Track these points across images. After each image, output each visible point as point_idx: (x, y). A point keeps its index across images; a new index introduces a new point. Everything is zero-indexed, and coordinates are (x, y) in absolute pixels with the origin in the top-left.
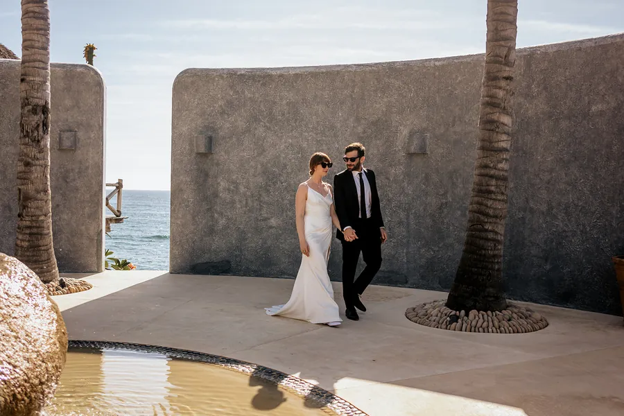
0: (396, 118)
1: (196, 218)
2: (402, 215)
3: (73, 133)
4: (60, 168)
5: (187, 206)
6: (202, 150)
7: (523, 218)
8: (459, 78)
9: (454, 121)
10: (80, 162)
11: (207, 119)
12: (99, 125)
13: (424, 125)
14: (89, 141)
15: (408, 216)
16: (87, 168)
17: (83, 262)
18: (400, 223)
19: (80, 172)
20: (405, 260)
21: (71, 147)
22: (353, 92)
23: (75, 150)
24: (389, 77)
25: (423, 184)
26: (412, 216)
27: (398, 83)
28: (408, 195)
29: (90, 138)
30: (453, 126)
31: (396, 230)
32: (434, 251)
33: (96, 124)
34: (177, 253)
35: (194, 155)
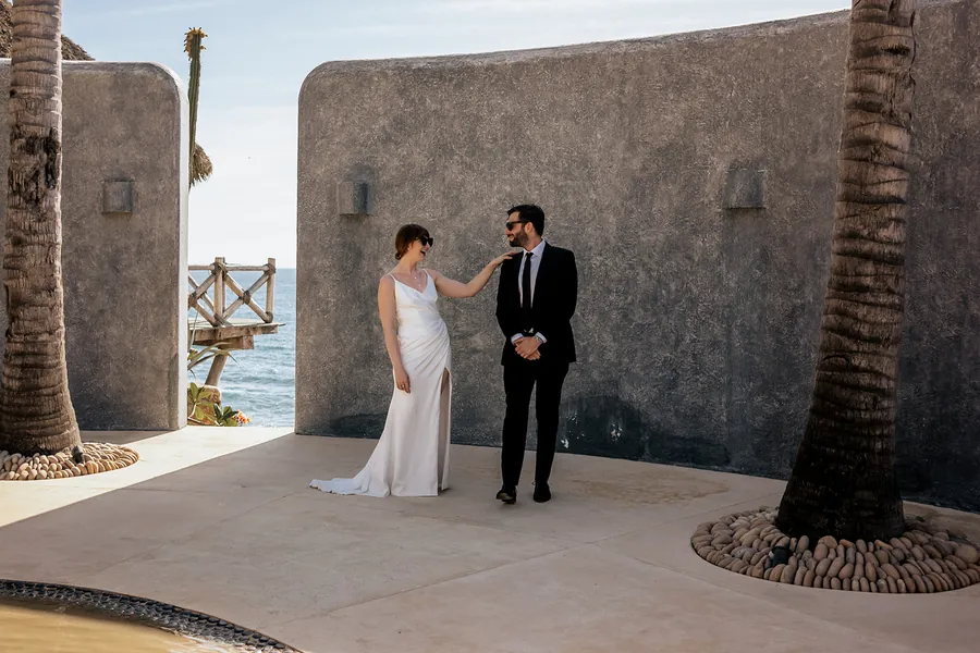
0: (703, 140)
1: (341, 334)
2: (718, 330)
3: (127, 183)
4: (105, 245)
5: (325, 312)
6: (349, 208)
7: (958, 339)
8: (825, 57)
9: (816, 142)
10: (140, 235)
11: (360, 152)
12: (172, 168)
13: (758, 152)
14: (154, 198)
15: (729, 332)
16: (151, 245)
17: (144, 410)
18: (715, 344)
19: (139, 253)
20: (724, 418)
21: (123, 207)
22: (622, 92)
23: (131, 213)
24: (690, 63)
25: (758, 268)
26: (736, 332)
27: (705, 73)
28: (728, 290)
29: (155, 191)
30: (814, 151)
31: (708, 358)
32: (780, 401)
33: (167, 167)
34: (308, 398)
35: (336, 219)
